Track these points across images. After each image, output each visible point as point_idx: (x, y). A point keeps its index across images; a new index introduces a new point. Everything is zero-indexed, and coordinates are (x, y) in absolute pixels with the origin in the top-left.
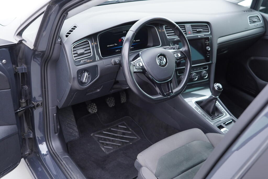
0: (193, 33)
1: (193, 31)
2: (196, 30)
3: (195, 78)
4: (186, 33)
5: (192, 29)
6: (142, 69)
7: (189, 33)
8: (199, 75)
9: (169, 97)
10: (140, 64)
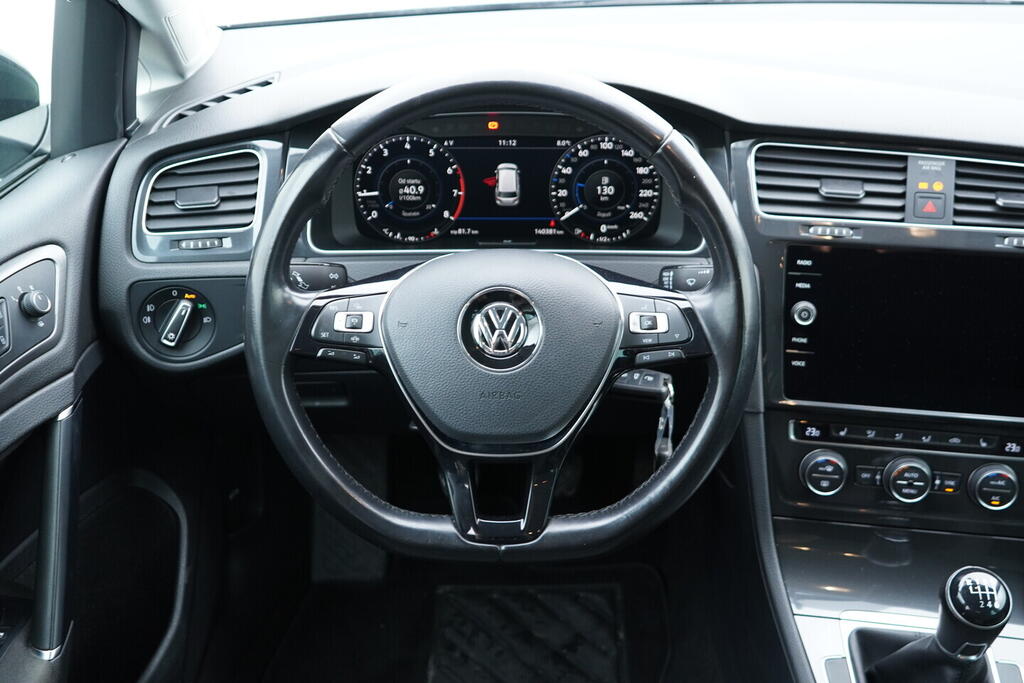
0: (957, 213)
1: (958, 200)
2: (992, 203)
3: (912, 491)
4: (901, 209)
5: (958, 187)
6: (362, 347)
7: (925, 210)
8: (951, 478)
9: (503, 547)
10: (362, 315)
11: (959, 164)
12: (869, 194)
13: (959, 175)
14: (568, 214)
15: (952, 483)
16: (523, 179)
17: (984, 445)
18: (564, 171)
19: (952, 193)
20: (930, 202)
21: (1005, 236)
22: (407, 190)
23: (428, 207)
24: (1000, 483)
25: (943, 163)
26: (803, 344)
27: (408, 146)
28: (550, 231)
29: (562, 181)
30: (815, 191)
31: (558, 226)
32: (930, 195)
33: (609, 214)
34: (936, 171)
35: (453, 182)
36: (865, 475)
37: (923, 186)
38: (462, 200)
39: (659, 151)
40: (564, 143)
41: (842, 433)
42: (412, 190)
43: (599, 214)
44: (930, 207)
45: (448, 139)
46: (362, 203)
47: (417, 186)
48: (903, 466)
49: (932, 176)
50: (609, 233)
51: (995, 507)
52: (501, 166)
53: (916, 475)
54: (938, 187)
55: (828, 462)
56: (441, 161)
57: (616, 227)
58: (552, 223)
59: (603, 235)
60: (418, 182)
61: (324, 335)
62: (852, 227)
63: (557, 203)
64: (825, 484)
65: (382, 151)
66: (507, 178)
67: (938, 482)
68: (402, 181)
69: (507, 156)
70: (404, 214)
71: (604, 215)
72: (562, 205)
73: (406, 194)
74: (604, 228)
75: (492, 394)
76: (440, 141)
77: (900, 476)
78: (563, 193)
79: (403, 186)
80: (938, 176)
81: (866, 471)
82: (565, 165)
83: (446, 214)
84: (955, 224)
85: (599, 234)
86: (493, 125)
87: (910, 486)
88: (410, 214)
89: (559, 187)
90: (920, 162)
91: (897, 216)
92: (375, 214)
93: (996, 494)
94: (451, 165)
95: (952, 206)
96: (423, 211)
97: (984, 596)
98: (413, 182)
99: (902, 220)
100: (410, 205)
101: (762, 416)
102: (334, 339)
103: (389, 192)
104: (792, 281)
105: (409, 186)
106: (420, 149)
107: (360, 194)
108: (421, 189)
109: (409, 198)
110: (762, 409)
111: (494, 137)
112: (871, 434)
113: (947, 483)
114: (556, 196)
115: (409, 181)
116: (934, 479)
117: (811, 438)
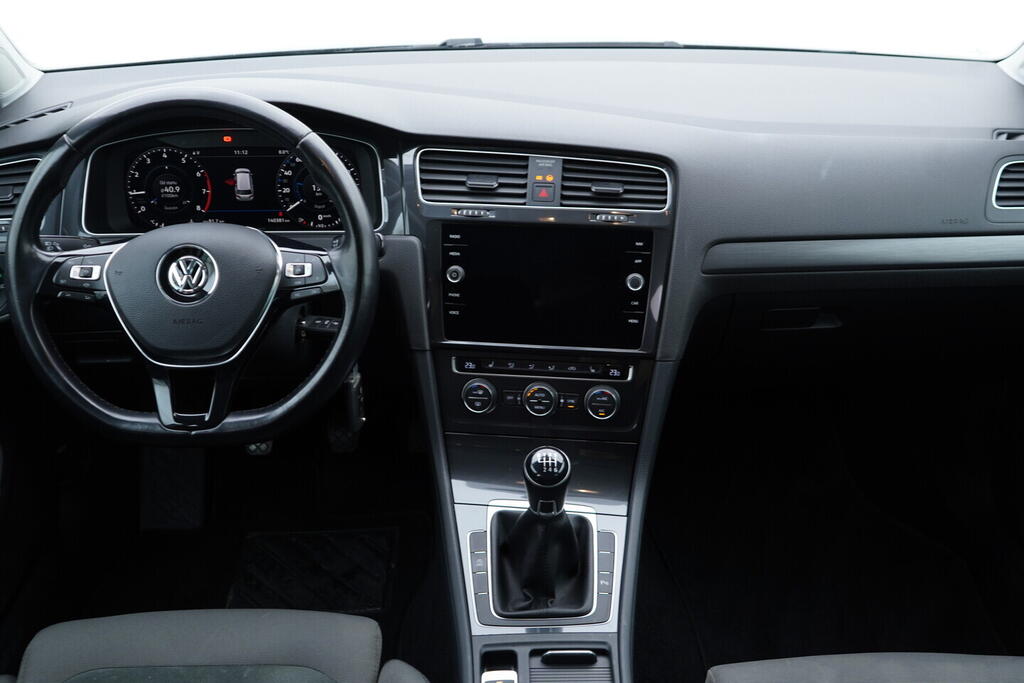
0: (564, 197)
1: (564, 188)
2: (588, 189)
3: (541, 408)
4: (523, 196)
5: (564, 179)
6: (90, 291)
7: (540, 196)
8: (571, 397)
9: (193, 433)
10: (92, 269)
11: (565, 161)
12: (501, 185)
13: (565, 170)
14: (292, 207)
15: (573, 401)
16: (255, 180)
17: (593, 371)
18: (286, 173)
19: (559, 183)
20: (544, 190)
21: (597, 213)
22: (167, 190)
23: (184, 203)
24: (605, 399)
25: (553, 161)
26: (456, 297)
27: (165, 156)
28: (280, 220)
29: (285, 181)
30: (462, 183)
31: (285, 216)
32: (544, 184)
33: (324, 206)
34: (549, 168)
35: (202, 182)
36: (509, 398)
37: (539, 178)
38: (209, 198)
39: (298, 147)
40: (284, 152)
41: (491, 366)
42: (171, 190)
43: (316, 206)
44: (543, 193)
45: (195, 150)
46: (132, 200)
47: (174, 186)
48: (536, 388)
49: (545, 172)
50: (324, 221)
51: (602, 417)
52: (238, 170)
53: (543, 395)
54: (550, 179)
55: (480, 387)
56: (191, 167)
57: (329, 216)
58: (281, 214)
59: (320, 222)
60: (175, 183)
61: (62, 282)
62: (488, 210)
63: (283, 198)
64: (478, 404)
65: (145, 160)
66: (243, 179)
67: (562, 401)
68: (163, 183)
69: (242, 163)
70: (166, 208)
71: (320, 207)
72: (287, 199)
73: (166, 193)
74: (320, 217)
75: (182, 321)
76: (189, 151)
77: (532, 396)
78: (287, 190)
79: (163, 187)
80: (549, 170)
81: (510, 394)
82: (287, 169)
83: (198, 208)
84: (562, 205)
85: (317, 222)
86: (227, 139)
87: (539, 403)
88: (170, 208)
89: (284, 185)
90: (538, 161)
91: (522, 201)
92: (143, 209)
93: (602, 407)
94: (199, 170)
95: (559, 191)
96: (181, 206)
97: (547, 464)
98: (171, 183)
99: (524, 204)
100: (170, 201)
101: (428, 354)
102: (69, 284)
103: (153, 192)
104: (446, 251)
105: (168, 186)
106: (174, 158)
107: (131, 193)
108: (178, 189)
109: (169, 196)
110: (428, 347)
111: (229, 148)
112: (511, 366)
113: (569, 401)
114: (281, 193)
115: (168, 183)
116: (559, 399)
117: (469, 370)
